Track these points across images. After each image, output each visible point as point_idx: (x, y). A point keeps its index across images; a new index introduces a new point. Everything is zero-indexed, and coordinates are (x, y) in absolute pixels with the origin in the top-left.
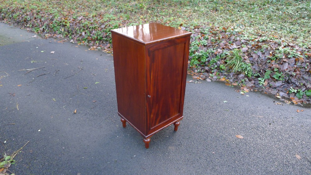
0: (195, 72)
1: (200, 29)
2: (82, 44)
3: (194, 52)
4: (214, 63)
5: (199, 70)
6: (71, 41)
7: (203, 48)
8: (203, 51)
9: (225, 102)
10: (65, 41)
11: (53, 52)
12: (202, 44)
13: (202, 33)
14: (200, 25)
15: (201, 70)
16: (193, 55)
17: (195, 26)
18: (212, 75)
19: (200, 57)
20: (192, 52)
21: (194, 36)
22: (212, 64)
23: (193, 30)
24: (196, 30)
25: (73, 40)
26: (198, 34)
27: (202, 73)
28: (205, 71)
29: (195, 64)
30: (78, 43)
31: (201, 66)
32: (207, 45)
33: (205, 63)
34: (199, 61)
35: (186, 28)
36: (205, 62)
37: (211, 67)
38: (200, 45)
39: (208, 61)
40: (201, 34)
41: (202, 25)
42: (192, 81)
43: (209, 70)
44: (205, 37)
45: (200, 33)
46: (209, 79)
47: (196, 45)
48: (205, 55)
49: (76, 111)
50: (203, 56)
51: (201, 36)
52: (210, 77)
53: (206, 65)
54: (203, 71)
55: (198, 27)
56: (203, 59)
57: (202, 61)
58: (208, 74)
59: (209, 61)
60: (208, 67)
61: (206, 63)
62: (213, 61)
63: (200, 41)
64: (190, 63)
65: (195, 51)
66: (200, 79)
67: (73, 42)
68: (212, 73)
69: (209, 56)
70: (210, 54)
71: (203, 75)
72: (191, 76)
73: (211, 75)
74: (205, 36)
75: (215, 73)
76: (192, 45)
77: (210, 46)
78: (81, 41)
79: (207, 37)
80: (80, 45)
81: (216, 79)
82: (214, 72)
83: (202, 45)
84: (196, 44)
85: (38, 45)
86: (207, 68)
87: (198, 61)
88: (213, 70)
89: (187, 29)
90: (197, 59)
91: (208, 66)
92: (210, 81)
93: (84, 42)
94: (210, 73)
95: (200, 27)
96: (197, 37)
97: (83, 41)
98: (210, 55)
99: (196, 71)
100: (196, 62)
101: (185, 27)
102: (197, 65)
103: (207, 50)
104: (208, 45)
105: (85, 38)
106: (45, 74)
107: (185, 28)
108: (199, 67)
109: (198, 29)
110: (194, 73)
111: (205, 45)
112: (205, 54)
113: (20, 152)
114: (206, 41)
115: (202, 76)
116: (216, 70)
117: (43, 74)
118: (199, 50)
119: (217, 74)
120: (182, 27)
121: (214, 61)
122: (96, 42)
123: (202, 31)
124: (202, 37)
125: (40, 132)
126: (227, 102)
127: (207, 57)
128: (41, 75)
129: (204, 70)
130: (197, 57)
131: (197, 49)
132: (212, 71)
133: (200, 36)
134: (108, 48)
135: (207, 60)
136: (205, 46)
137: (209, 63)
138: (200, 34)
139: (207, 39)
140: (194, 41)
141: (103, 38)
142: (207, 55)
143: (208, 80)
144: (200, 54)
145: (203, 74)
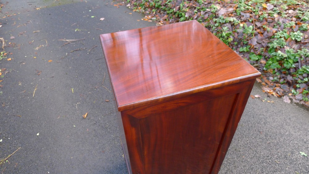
0: (268, 79)
1: (297, 11)
2: (137, 10)
3: (276, 50)
4: (305, 73)
5: (275, 78)
6: (127, 6)
7: (292, 45)
8: (291, 50)
9: (303, 153)
10: (121, 5)
11: (102, 19)
12: (294, 39)
13: (298, 18)
14: (299, 3)
15: (280, 78)
16: (274, 53)
17: (290, 5)
18: (295, 93)
19: (283, 59)
20: (273, 48)
21: (283, 22)
22: (300, 74)
23: (285, 12)
24: (291, 11)
25: (130, 4)
26: (292, 20)
27: (279, 85)
28: (286, 81)
29: (272, 68)
30: (134, 9)
31: (281, 73)
32: (300, 41)
33: (289, 70)
34: (281, 64)
35: (275, 6)
36: (290, 68)
37: (296, 79)
38: (289, 40)
39: (294, 68)
40: (297, 20)
41: (303, 5)
42: (259, 96)
43: (293, 83)
44: (302, 27)
45: (295, 17)
46: (288, 98)
47: (283, 39)
48: (292, 58)
49: (86, 116)
50: (289, 58)
51: (296, 24)
52: (290, 94)
53: (290, 74)
54: (282, 81)
55: (295, 7)
56: (287, 64)
57: (285, 65)
58: (289, 89)
59: (296, 69)
60: (291, 77)
61: (292, 70)
62: (303, 70)
63: (292, 33)
64: (265, 64)
65: (278, 48)
66: (273, 95)
67: (130, 7)
68: (296, 88)
69: (299, 61)
70: (303, 57)
71: (280, 87)
72: (262, 85)
73: (293, 91)
74: (303, 25)
75: (301, 90)
76: (275, 37)
77: (306, 43)
78: (138, 7)
79: (304, 27)
80: (135, 12)
81: (301, 101)
82: (300, 88)
83: (292, 40)
84: (282, 36)
85: (93, 8)
86: (289, 78)
87: (279, 64)
88: (299, 83)
89: (275, 8)
90: (278, 61)
91: (293, 76)
92: (289, 101)
93: (141, 9)
94: (293, 87)
95: (298, 8)
96: (289, 25)
97: (140, 7)
98: (302, 59)
99: (271, 78)
100: (275, 66)
101: (273, 4)
102: (276, 69)
103: (298, 50)
104: (302, 42)
105: (142, 4)
106: (80, 50)
107: (272, 7)
108: (277, 74)
109: (294, 9)
110: (266, 81)
111: (299, 40)
112: (293, 55)
113: (7, 161)
114: (302, 34)
115: (278, 89)
116: (304, 85)
117: (78, 49)
118: (285, 47)
119: (304, 93)
120: (268, 4)
121: (305, 70)
122: (153, 10)
123: (299, 15)
124: (297, 27)
125: (38, 136)
126: (306, 155)
127: (295, 61)
128: (76, 50)
129: (284, 80)
130: (278, 58)
131: (282, 45)
132: (298, 86)
133: (293, 23)
134: (164, 20)
135: (294, 66)
136: (296, 42)
137: (295, 72)
138: (294, 19)
139: (304, 30)
140: (281, 31)
141: (161, 6)
142: (297, 58)
143: (286, 99)
144: (286, 56)
145: (282, 85)
